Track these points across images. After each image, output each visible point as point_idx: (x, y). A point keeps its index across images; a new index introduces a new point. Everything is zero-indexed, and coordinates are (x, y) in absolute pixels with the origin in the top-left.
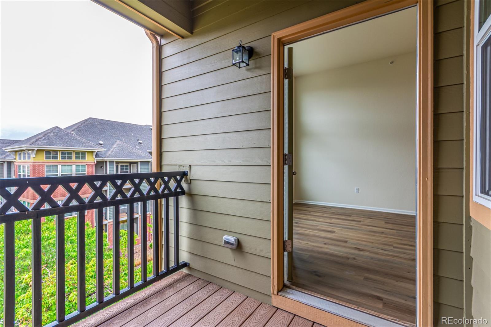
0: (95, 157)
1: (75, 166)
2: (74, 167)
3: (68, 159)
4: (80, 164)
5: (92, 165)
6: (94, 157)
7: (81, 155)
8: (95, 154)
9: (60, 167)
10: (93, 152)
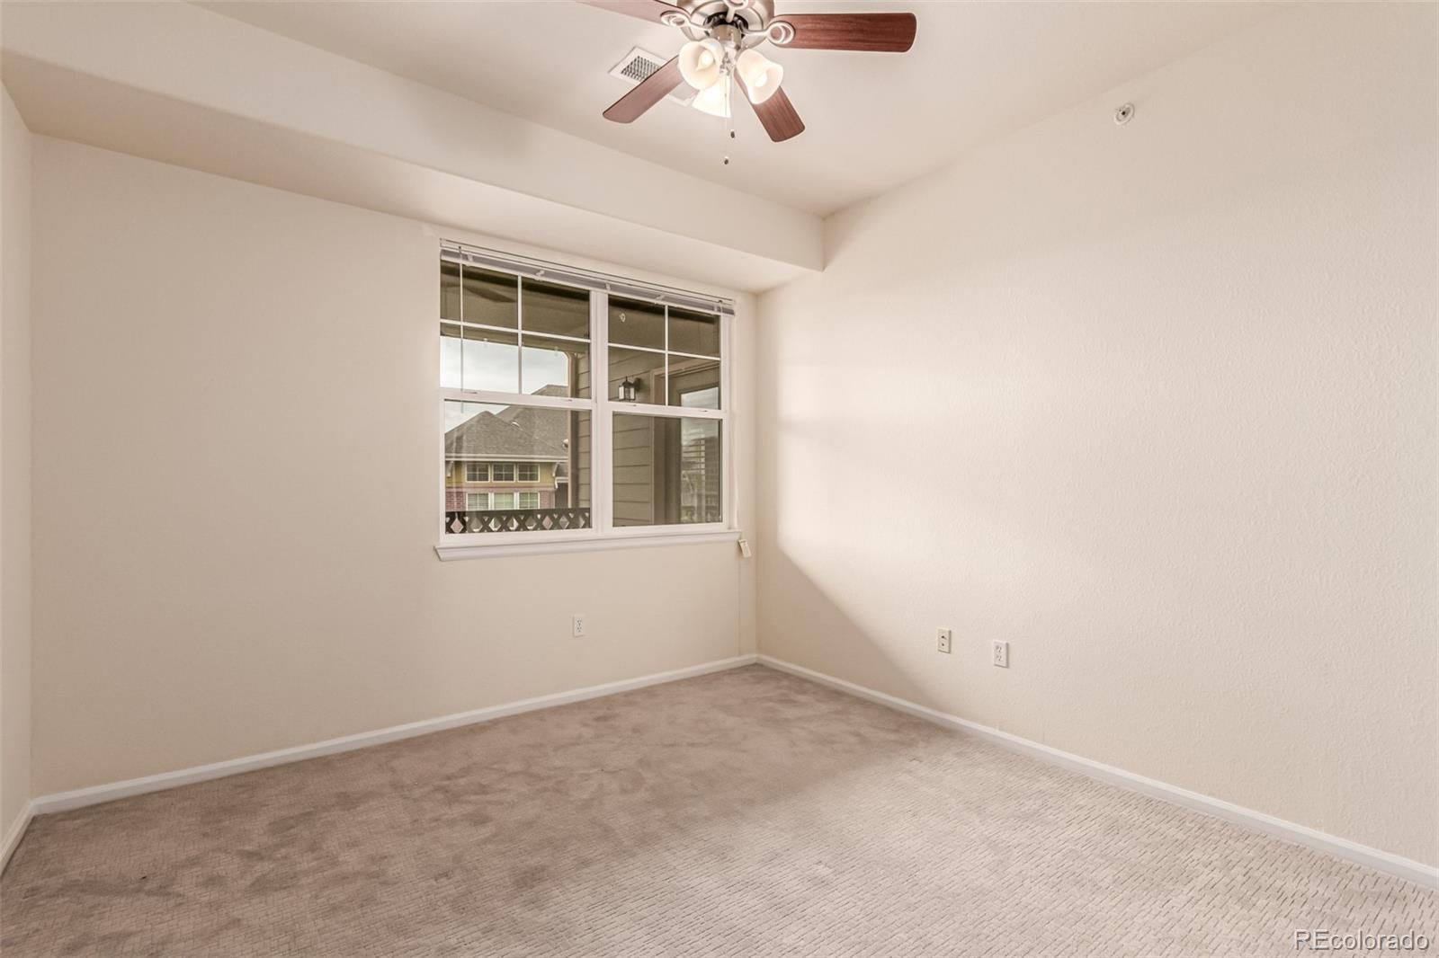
0: (556, 475)
1: (518, 494)
2: (517, 496)
3: (506, 480)
4: (527, 490)
5: (549, 492)
6: (554, 475)
7: (528, 470)
8: (555, 467)
9: (491, 497)
10: (551, 464)
